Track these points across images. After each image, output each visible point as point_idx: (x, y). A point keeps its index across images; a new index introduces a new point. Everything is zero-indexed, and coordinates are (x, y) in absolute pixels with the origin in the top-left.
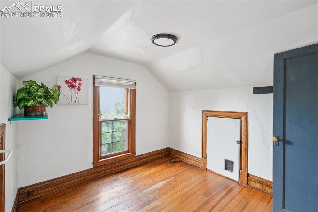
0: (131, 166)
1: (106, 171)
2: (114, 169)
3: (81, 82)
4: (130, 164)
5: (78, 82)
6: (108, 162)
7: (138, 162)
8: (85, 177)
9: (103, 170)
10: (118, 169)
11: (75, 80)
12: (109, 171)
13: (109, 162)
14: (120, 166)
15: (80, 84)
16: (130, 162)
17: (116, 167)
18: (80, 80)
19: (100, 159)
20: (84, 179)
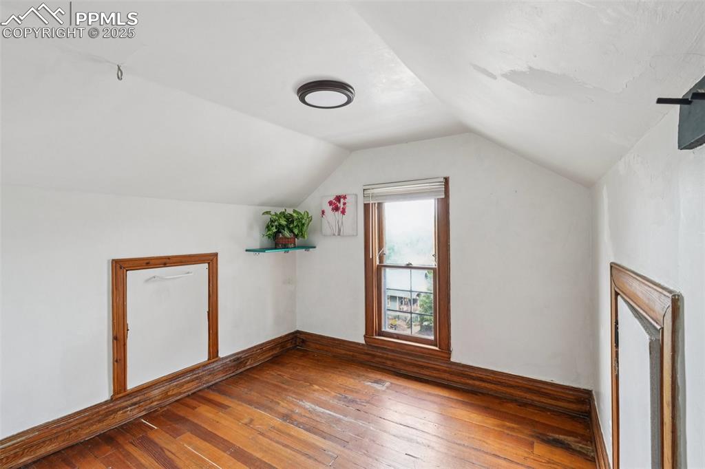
0: (435, 377)
1: (384, 361)
2: (398, 365)
3: (346, 201)
4: (435, 374)
5: (342, 200)
6: (389, 346)
7: (455, 379)
8: (356, 354)
9: (379, 357)
10: (407, 369)
11: (338, 198)
12: (389, 363)
13: (391, 346)
14: (411, 364)
15: (344, 204)
16: (435, 369)
17: (405, 363)
18: (345, 197)
19: (379, 335)
20: (353, 356)
